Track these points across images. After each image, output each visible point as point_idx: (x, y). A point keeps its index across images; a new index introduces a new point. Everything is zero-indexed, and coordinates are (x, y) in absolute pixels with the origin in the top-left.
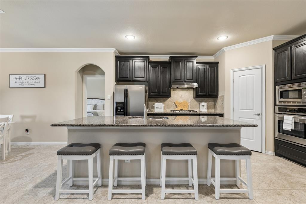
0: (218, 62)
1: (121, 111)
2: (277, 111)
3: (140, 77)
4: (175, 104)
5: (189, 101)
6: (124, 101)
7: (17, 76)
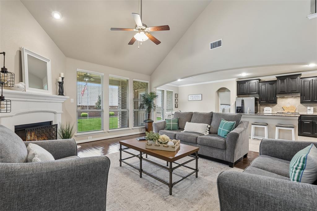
1: (239, 111)
3: (253, 92)
4: (283, 108)
5: (297, 106)
6: (241, 106)
7: (191, 96)
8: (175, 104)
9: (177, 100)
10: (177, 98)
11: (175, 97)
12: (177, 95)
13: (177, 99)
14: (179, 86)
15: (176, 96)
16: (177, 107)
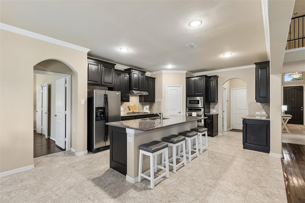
0: (155, 78)
2: (187, 110)
3: (109, 82)
4: (129, 107)
5: (137, 105)
6: (104, 106)
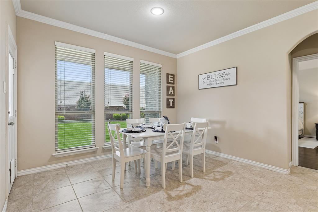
7: (205, 76)
8: (168, 99)
9: (171, 89)
10: (173, 83)
11: (168, 83)
12: (174, 78)
13: (173, 88)
14: (178, 56)
15: (170, 79)
16: (173, 107)
